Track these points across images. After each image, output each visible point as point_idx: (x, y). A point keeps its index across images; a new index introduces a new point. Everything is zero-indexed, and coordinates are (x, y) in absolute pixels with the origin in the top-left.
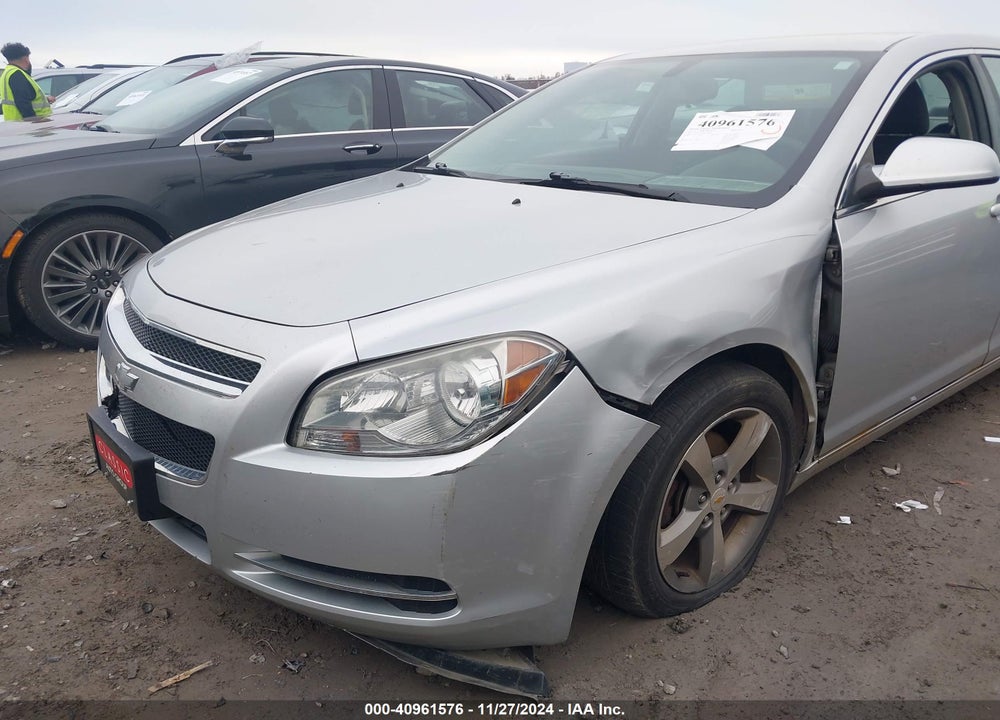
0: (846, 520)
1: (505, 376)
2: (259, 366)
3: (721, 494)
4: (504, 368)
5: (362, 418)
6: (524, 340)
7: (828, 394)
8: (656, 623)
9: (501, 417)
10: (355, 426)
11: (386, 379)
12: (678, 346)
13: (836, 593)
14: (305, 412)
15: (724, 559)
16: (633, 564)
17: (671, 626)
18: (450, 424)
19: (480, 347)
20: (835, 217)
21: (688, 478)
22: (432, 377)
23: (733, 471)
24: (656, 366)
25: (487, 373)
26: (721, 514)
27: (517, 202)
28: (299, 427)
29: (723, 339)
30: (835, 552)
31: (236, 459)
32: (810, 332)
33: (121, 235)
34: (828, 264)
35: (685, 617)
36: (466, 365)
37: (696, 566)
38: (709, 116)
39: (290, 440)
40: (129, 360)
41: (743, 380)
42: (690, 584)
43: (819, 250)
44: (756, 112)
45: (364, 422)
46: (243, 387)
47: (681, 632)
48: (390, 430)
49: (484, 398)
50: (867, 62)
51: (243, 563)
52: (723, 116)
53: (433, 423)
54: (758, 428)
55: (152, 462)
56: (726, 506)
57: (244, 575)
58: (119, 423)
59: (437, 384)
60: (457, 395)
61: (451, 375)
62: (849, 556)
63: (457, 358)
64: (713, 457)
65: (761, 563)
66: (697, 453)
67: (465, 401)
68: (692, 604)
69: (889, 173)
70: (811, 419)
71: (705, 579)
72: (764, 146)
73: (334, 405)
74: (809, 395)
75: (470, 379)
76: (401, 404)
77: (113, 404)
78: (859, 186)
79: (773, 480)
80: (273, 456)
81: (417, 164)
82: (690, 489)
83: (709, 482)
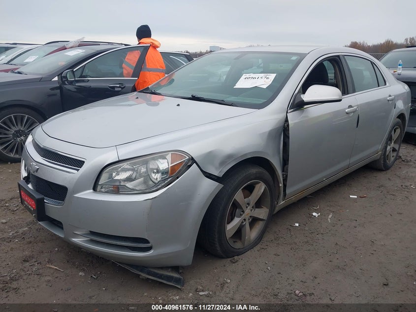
0: (297, 225)
1: (170, 165)
2: (84, 162)
3: (248, 212)
4: (170, 163)
5: (119, 181)
6: (177, 153)
7: (287, 176)
8: (226, 260)
9: (169, 180)
10: (117, 184)
11: (129, 167)
12: (230, 157)
13: (290, 249)
14: (100, 179)
15: (250, 237)
16: (217, 236)
17: (231, 261)
18: (151, 183)
19: (162, 155)
20: (287, 112)
21: (236, 205)
22: (145, 166)
23: (252, 203)
24: (223, 163)
25: (164, 165)
26: (249, 219)
27: (178, 105)
28: (98, 184)
29: (246, 155)
30: (292, 236)
31: (75, 195)
32: (279, 153)
33: (27, 116)
34: (284, 129)
35: (236, 258)
36: (156, 162)
37: (240, 239)
38: (248, 76)
39: (95, 189)
40: (35, 161)
41: (254, 170)
42: (238, 245)
43: (282, 124)
44: (263, 74)
45: (120, 182)
46: (78, 170)
47: (234, 263)
48: (130, 185)
49: (163, 174)
50: (302, 57)
51: (76, 236)
52: (252, 75)
53: (145, 182)
54: (261, 188)
55: (44, 199)
56: (251, 217)
57: (77, 240)
58: (30, 186)
59: (147, 168)
60: (154, 172)
61: (152, 165)
62: (296, 237)
63: (154, 159)
64: (245, 198)
65: (265, 239)
66: (239, 196)
67: (157, 175)
68: (239, 253)
69: (306, 97)
70: (280, 185)
71: (244, 244)
72: (265, 87)
73: (111, 177)
74: (279, 176)
75: (158, 167)
76: (134, 176)
77: (27, 179)
78: (296, 102)
79: (267, 208)
80: (88, 194)
81: (144, 90)
82: (237, 210)
83: (244, 208)
